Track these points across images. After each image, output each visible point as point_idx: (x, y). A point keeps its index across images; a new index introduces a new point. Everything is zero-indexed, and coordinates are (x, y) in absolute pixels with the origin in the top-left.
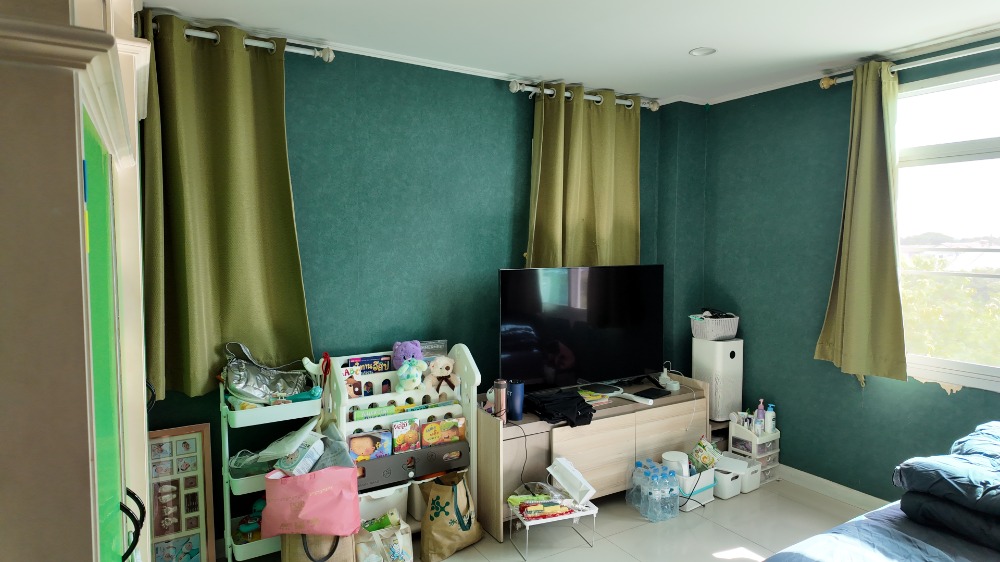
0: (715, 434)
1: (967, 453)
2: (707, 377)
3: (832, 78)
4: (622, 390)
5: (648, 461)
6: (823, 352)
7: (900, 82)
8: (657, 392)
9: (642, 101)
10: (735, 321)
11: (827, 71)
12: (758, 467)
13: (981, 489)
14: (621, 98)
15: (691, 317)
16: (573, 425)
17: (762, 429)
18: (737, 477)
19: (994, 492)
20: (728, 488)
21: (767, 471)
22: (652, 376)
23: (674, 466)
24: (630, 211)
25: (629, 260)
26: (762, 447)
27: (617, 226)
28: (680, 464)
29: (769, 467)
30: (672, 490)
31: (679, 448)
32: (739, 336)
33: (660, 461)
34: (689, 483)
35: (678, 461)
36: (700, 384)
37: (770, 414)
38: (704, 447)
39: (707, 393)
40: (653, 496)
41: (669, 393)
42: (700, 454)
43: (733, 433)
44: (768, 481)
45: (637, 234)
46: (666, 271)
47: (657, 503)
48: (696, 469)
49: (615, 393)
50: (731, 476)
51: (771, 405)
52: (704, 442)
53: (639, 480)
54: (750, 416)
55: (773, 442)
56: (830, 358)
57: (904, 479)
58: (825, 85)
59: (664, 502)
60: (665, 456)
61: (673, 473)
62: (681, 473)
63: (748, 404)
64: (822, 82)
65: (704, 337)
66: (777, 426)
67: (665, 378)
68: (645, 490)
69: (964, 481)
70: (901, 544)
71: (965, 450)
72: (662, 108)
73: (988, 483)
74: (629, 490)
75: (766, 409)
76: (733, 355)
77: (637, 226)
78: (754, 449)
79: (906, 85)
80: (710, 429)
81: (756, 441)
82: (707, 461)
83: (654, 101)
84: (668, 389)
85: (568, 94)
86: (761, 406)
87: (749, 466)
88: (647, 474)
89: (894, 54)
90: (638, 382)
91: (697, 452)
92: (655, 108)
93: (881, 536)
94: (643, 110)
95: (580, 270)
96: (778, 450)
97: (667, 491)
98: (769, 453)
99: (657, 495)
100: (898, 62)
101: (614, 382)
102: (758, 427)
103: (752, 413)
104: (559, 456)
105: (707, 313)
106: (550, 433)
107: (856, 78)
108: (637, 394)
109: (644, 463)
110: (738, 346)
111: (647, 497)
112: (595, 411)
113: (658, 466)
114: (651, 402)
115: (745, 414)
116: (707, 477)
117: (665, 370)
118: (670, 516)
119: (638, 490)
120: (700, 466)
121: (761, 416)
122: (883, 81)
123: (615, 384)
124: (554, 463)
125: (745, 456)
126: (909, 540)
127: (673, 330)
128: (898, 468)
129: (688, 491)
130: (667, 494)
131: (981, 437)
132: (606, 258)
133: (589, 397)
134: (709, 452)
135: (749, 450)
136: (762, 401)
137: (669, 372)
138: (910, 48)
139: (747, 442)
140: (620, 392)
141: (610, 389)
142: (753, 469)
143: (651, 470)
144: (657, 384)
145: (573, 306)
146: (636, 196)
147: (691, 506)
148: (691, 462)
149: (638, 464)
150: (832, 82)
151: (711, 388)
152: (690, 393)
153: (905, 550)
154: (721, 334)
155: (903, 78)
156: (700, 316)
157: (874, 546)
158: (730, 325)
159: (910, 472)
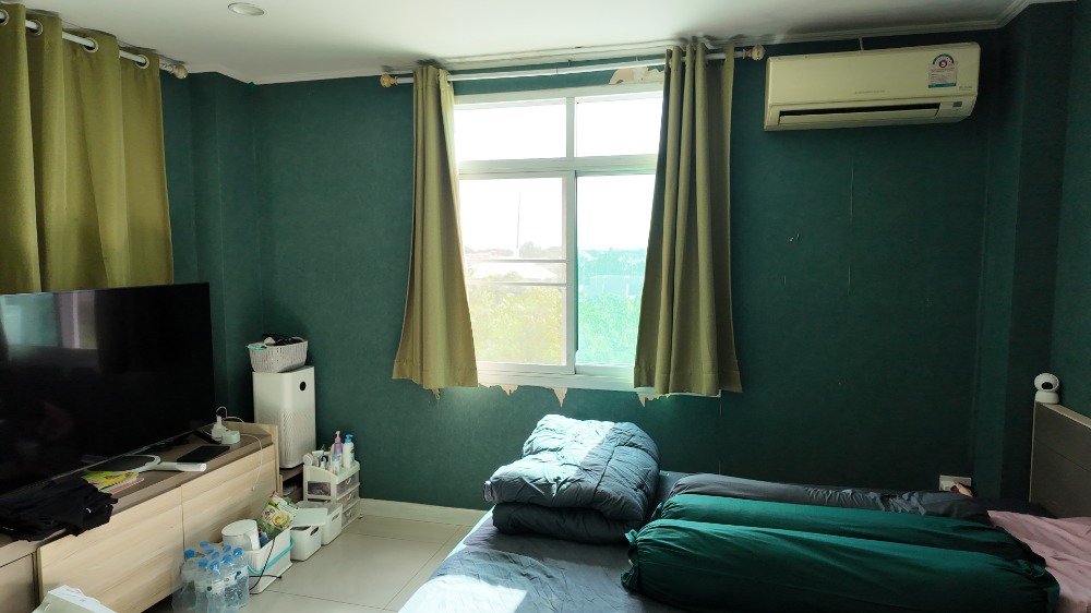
0: (287, 484)
1: (536, 452)
2: (273, 418)
3: (393, 76)
4: (158, 459)
5: (202, 545)
6: (401, 371)
7: (455, 94)
8: (211, 451)
9: (161, 61)
10: (305, 344)
11: (387, 69)
12: (339, 510)
13: (555, 486)
14: (127, 49)
15: (249, 346)
16: (77, 532)
17: (341, 465)
18: (317, 529)
19: (564, 486)
20: (308, 545)
21: (348, 511)
22: (201, 430)
23: (240, 541)
24: (155, 211)
25: (157, 277)
26: (342, 486)
27: (136, 232)
28: (246, 536)
29: (350, 506)
30: (239, 573)
31: (244, 515)
32: (308, 363)
33: (219, 539)
34: (259, 555)
35: (244, 532)
36: (266, 428)
37: (348, 446)
38: (276, 506)
39: (275, 439)
40: (214, 591)
41: (226, 449)
42: (271, 515)
43: (307, 478)
44: (350, 522)
45: (167, 241)
46: (212, 290)
47: (219, 598)
48: (267, 535)
49: (148, 466)
50: (310, 530)
51: (348, 436)
52: (277, 499)
53: (190, 574)
54: (326, 453)
55: (353, 476)
56: (408, 376)
57: (495, 494)
58: (386, 82)
59: (229, 592)
60: (226, 531)
61: (239, 551)
62: (248, 547)
63: (323, 440)
64: (382, 79)
65: (268, 369)
66: (356, 458)
67: (221, 430)
68: (201, 586)
69: (542, 481)
70: (500, 564)
71: (534, 449)
72: (190, 76)
73: (559, 478)
74: (176, 593)
75: (343, 441)
76: (303, 386)
77: (166, 231)
78: (334, 490)
79: (460, 97)
80: (281, 479)
81: (334, 481)
82: (281, 522)
83: (179, 64)
84: (225, 442)
85: (31, 25)
86: (338, 439)
87: (329, 513)
88: (202, 565)
89: (449, 63)
90: (181, 442)
91: (267, 513)
92: (181, 75)
93: (482, 562)
94: (164, 74)
95: (75, 295)
96: (359, 484)
97: (232, 577)
98: (350, 490)
99: (219, 587)
100: (453, 73)
101: (145, 448)
102: (335, 464)
103: (327, 449)
104: (54, 586)
105: (270, 340)
106: (35, 557)
107: (416, 80)
108: (181, 460)
109: (197, 549)
110: (308, 375)
111: (205, 593)
112: (116, 501)
113: (217, 548)
114: (203, 467)
115: (321, 452)
116: (282, 540)
117: (219, 418)
118: (237, 607)
119: (191, 586)
120: (272, 530)
121: (338, 450)
122: (442, 90)
123: (146, 452)
124: (45, 601)
125: (323, 501)
126: (506, 557)
127: (227, 365)
128: (488, 483)
129: (259, 568)
130: (233, 582)
131: (542, 433)
132: (120, 274)
133: (104, 482)
134: (283, 509)
135: (328, 493)
136: (338, 433)
137: (225, 420)
138: (463, 60)
139: (325, 484)
140: (156, 462)
141: (140, 461)
142: (333, 514)
143: (208, 557)
144: (210, 440)
145: (66, 345)
146: (163, 189)
147: (264, 583)
148: (261, 529)
149: (188, 555)
150: (393, 81)
151: (279, 432)
152: (252, 443)
153: (503, 569)
154: (288, 363)
155: (459, 89)
156: (260, 344)
157: (478, 577)
158: (298, 351)
159: (499, 483)
